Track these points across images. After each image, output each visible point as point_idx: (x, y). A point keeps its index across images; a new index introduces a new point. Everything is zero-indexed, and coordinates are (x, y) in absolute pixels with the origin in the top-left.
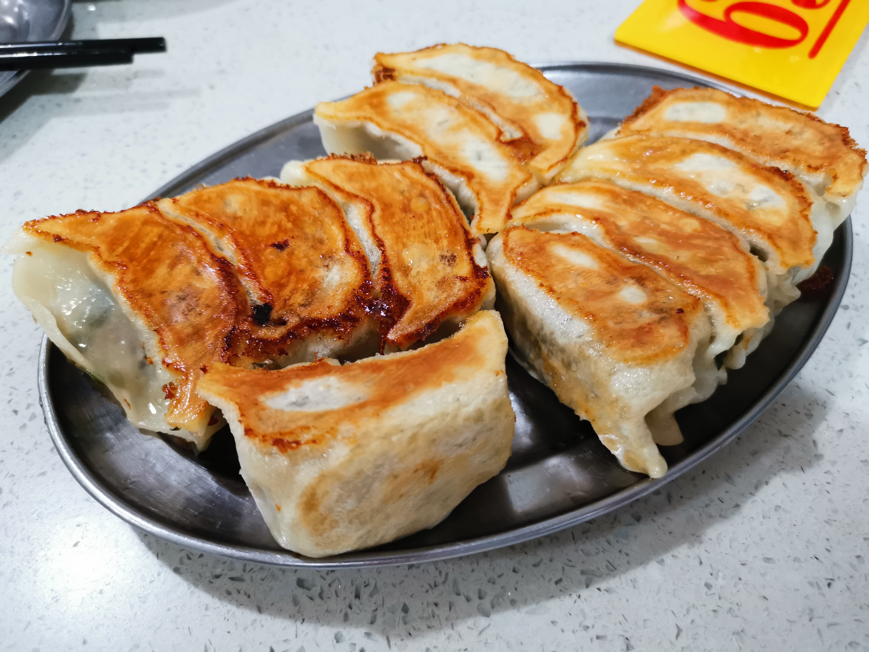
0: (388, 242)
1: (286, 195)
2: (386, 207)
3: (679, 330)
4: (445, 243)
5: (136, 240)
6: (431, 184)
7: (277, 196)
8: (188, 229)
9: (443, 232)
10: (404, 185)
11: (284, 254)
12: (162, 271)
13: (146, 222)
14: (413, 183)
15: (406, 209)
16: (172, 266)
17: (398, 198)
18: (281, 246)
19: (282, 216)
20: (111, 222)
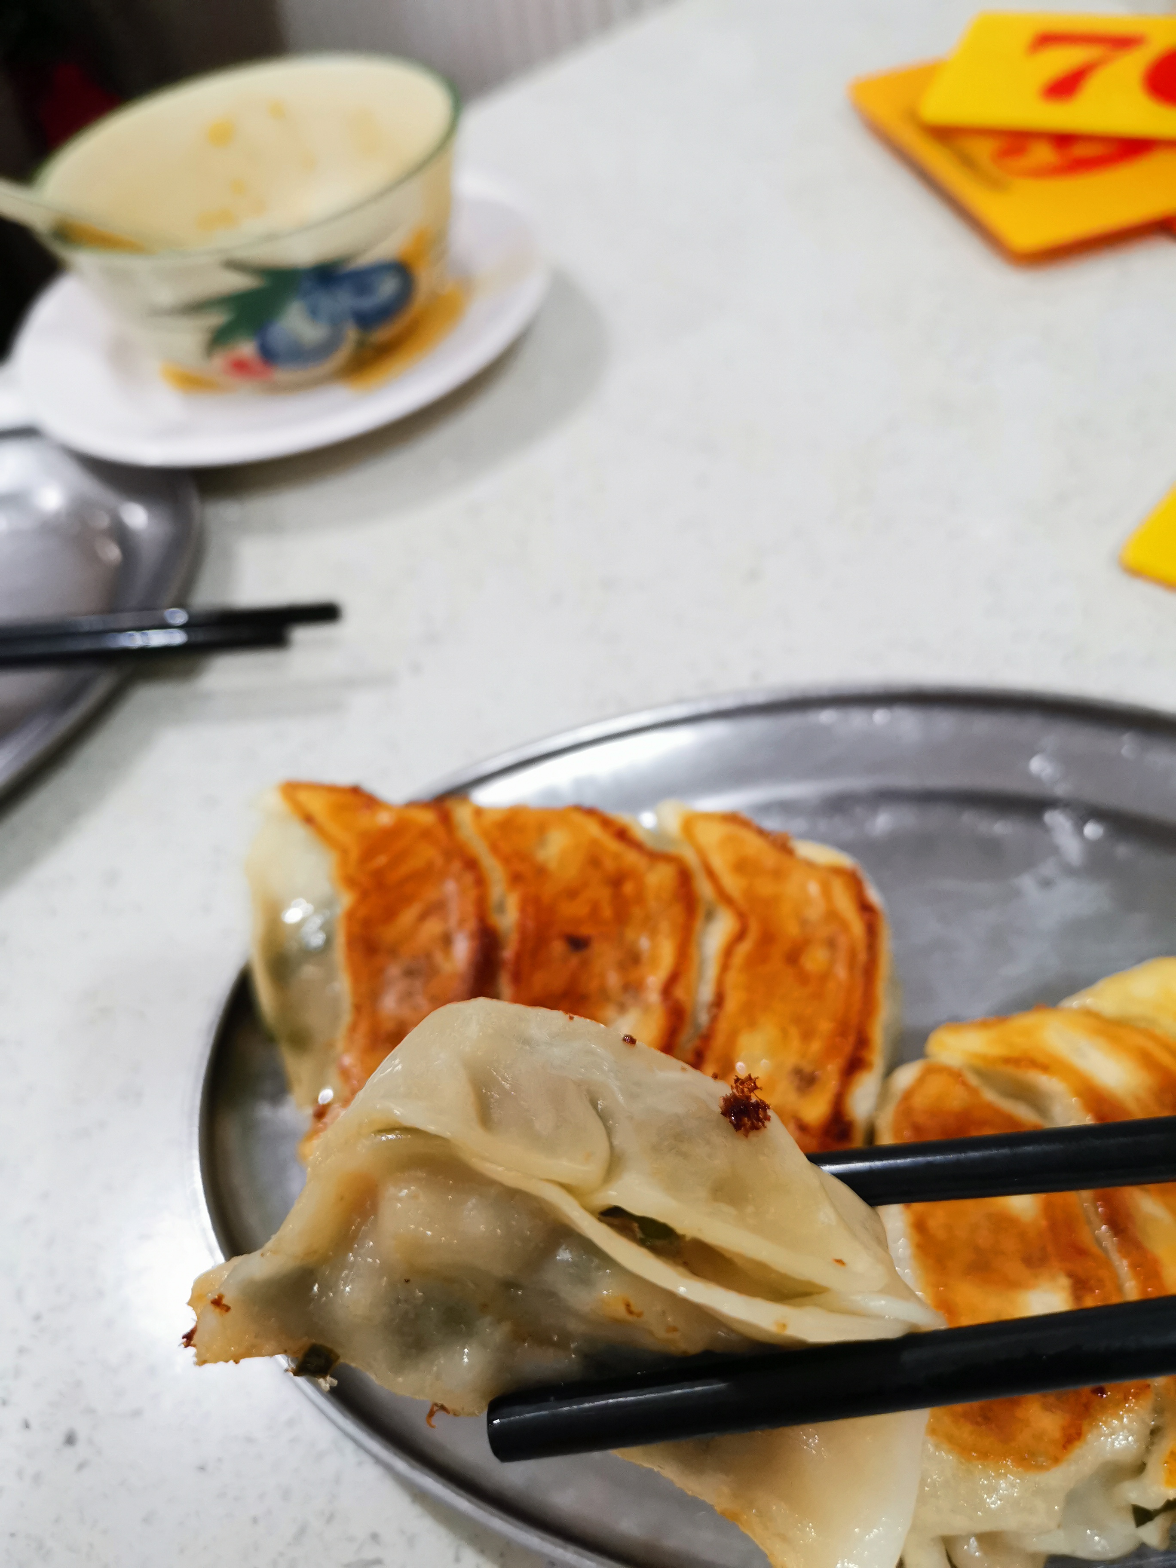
0: (732, 1004)
1: (631, 858)
2: (767, 938)
3: (1064, 1429)
4: (816, 1046)
5: (398, 859)
6: (857, 927)
7: (617, 857)
8: (472, 864)
9: (825, 1026)
10: (815, 912)
11: (574, 960)
12: (408, 916)
13: (426, 834)
14: (832, 915)
15: (793, 957)
16: (423, 917)
17: (792, 929)
18: (578, 943)
19: (603, 894)
20: (384, 819)
